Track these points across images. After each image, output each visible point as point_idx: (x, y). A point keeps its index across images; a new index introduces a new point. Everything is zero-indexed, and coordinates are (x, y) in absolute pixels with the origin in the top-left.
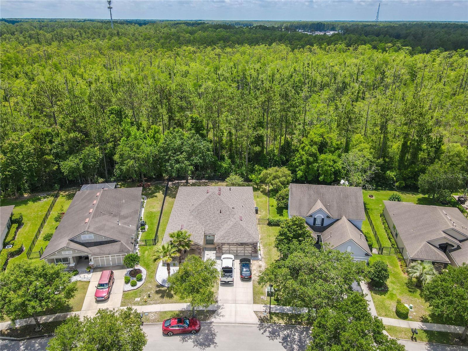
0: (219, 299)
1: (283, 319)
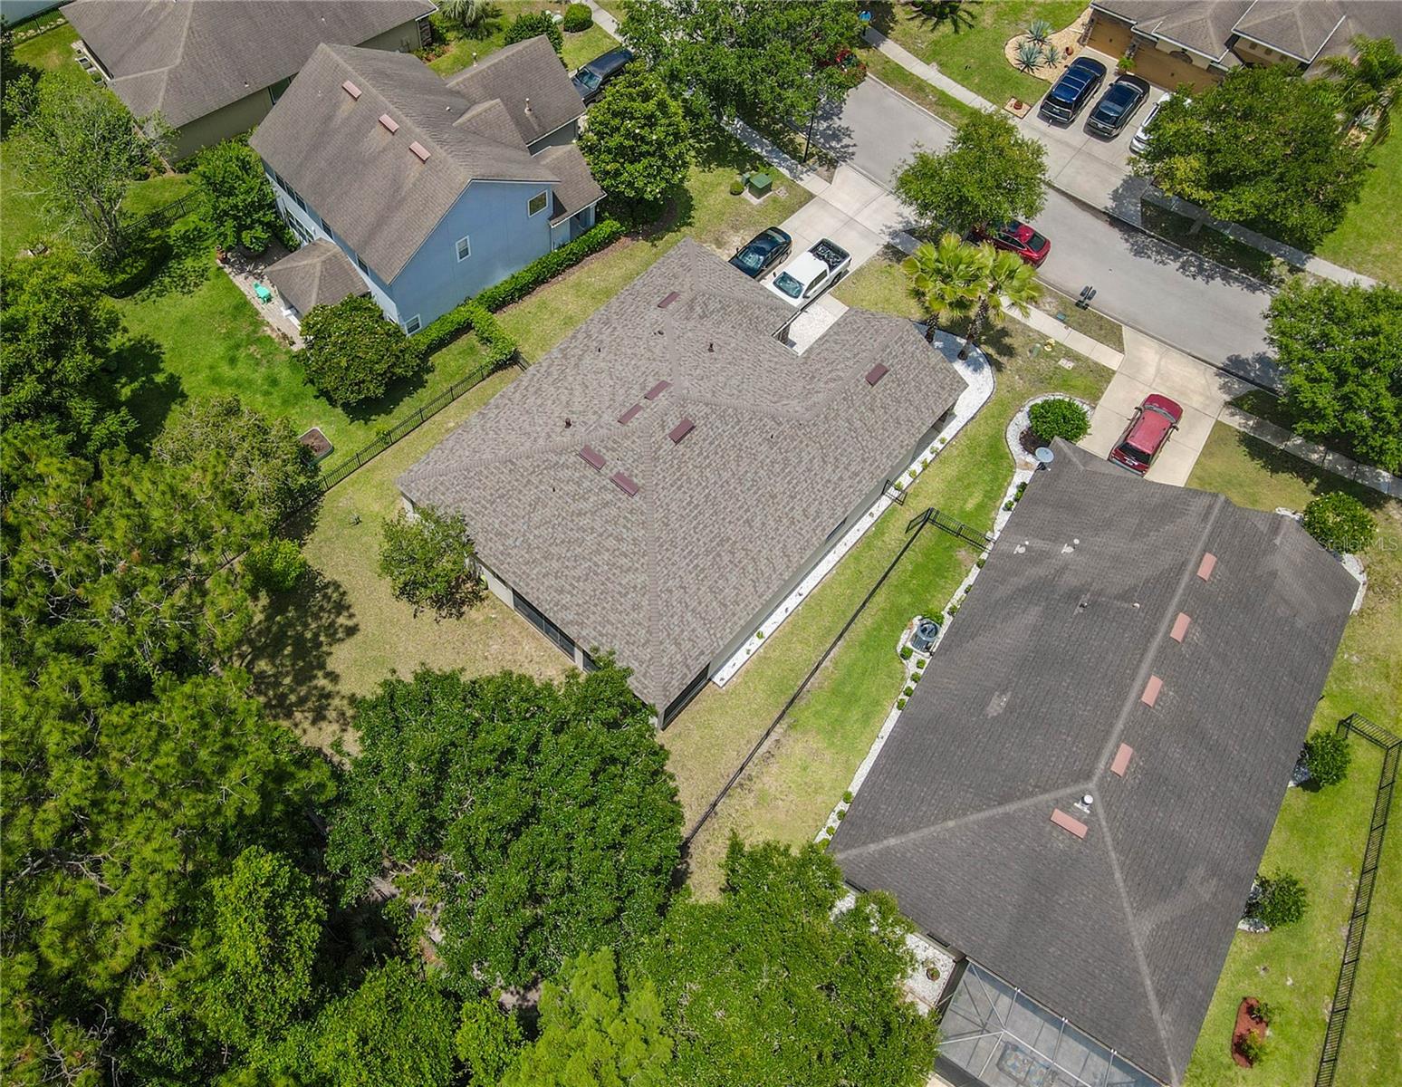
0: (880, 248)
1: (791, 141)
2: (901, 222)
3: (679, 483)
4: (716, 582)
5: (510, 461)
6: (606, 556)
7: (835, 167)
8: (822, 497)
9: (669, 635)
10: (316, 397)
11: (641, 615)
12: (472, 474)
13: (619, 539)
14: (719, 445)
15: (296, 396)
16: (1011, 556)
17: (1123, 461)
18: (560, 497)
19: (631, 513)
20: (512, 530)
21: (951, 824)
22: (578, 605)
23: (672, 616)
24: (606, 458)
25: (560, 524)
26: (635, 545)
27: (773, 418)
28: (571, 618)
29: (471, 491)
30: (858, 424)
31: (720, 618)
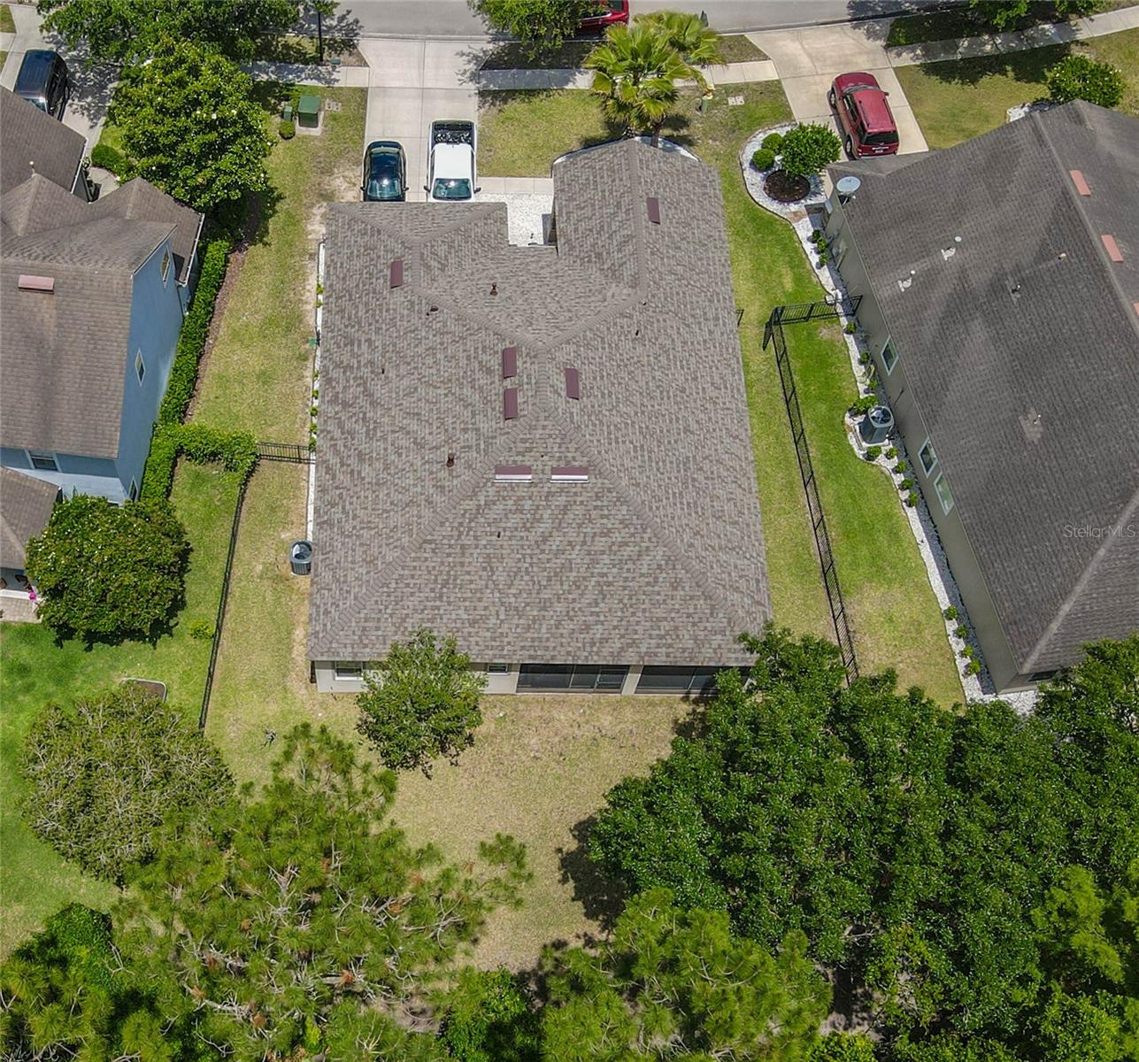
0: (476, 100)
1: (287, 46)
2: (469, 62)
3: (612, 436)
4: (713, 506)
5: (426, 541)
6: (606, 559)
7: (355, 46)
8: (713, 361)
9: (724, 587)
10: (89, 649)
11: (687, 589)
12: (393, 585)
13: (607, 533)
14: (608, 374)
15: (64, 665)
16: (902, 296)
17: (873, 154)
18: (510, 538)
19: (598, 498)
20: (486, 608)
21: (1102, 552)
22: (615, 628)
23: (712, 567)
24: (528, 464)
25: (531, 565)
26: (626, 526)
27: (622, 315)
28: (619, 645)
29: (406, 603)
30: (680, 269)
31: (742, 538)
